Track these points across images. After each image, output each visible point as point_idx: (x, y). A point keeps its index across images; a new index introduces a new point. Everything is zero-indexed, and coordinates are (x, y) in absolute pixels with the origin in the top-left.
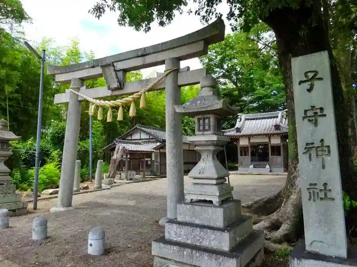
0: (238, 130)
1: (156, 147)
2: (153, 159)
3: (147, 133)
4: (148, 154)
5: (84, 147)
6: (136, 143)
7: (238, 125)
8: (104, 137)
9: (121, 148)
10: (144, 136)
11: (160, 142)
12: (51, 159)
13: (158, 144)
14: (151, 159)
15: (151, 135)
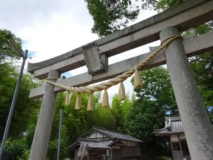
0: (169, 129)
1: (110, 144)
2: (108, 155)
3: (102, 133)
4: (103, 151)
5: (54, 146)
6: (94, 142)
7: (167, 125)
8: (68, 137)
9: (85, 145)
10: (99, 136)
11: (112, 140)
12: (23, 158)
13: (111, 142)
14: (106, 155)
15: (105, 134)
